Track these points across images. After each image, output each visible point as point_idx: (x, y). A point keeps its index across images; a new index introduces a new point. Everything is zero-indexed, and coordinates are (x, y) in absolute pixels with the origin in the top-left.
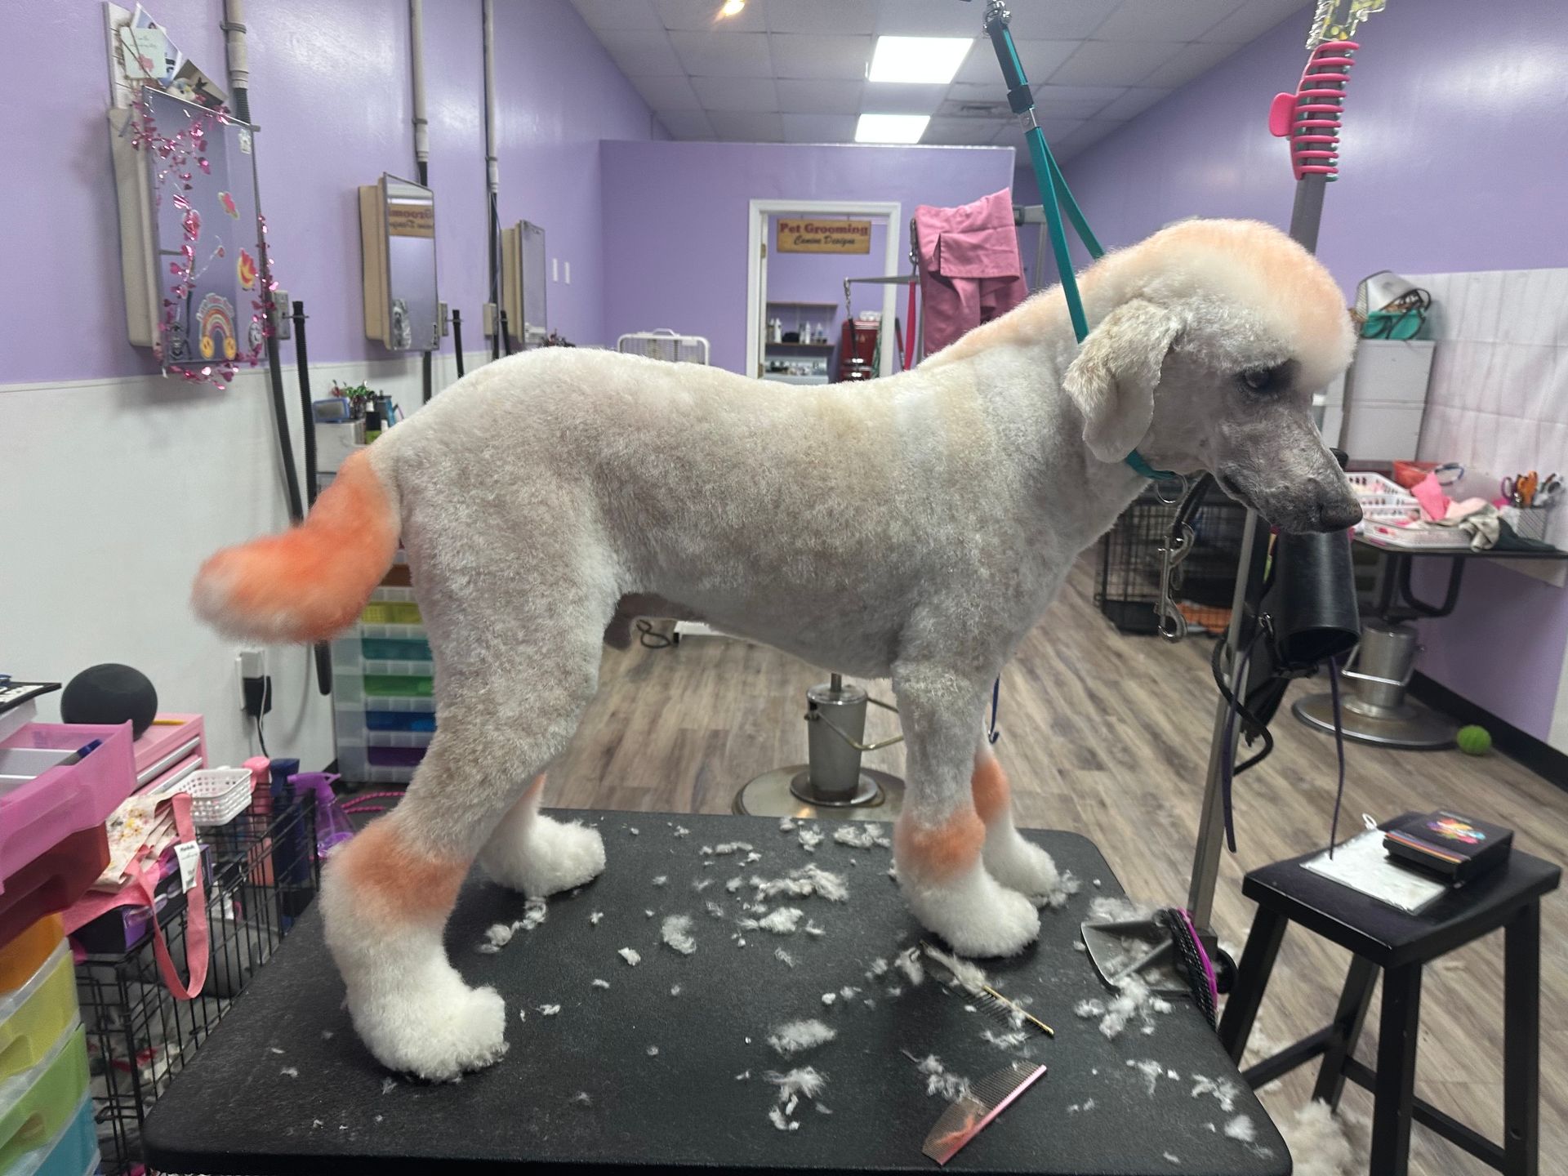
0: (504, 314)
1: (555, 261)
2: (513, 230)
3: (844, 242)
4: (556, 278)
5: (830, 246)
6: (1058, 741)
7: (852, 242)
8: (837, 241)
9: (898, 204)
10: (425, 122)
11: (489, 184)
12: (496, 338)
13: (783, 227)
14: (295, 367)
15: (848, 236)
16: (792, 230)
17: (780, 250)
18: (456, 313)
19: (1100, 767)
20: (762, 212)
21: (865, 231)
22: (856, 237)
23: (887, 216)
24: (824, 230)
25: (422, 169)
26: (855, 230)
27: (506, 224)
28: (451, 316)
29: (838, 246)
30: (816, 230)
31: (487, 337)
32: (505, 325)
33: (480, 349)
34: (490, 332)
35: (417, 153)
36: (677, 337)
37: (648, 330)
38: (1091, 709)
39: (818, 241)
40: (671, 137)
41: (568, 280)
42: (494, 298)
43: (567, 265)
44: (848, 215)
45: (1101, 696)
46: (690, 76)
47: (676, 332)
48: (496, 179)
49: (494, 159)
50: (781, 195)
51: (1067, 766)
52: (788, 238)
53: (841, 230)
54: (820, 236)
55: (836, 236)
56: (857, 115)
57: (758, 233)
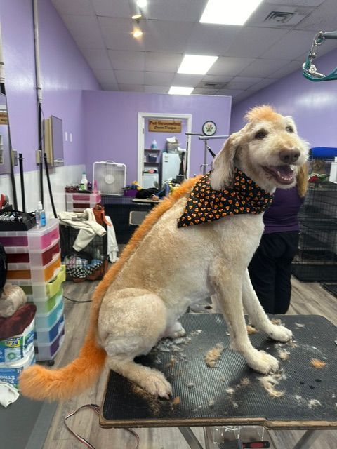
0: (45, 154)
1: (66, 133)
2: (48, 120)
3: (172, 128)
4: (67, 140)
5: (167, 130)
7: (175, 128)
8: (169, 128)
9: (191, 115)
10: (2, 64)
11: (38, 99)
12: (41, 164)
13: (150, 122)
15: (174, 126)
16: (153, 123)
17: (149, 131)
18: (20, 155)
20: (143, 117)
21: (179, 124)
22: (177, 126)
23: (187, 119)
24: (165, 124)
25: (2, 87)
26: (176, 124)
28: (18, 156)
29: (170, 130)
30: (162, 124)
31: (38, 164)
32: (45, 159)
33: (33, 170)
34: (39, 162)
36: (115, 163)
37: (104, 161)
39: (163, 128)
40: (103, 89)
41: (71, 140)
42: (40, 148)
43: (71, 135)
44: (174, 118)
46: (114, 70)
49: (40, 89)
50: (151, 111)
52: (152, 127)
53: (171, 124)
54: (164, 126)
55: (169, 126)
56: (170, 86)
57: (141, 125)
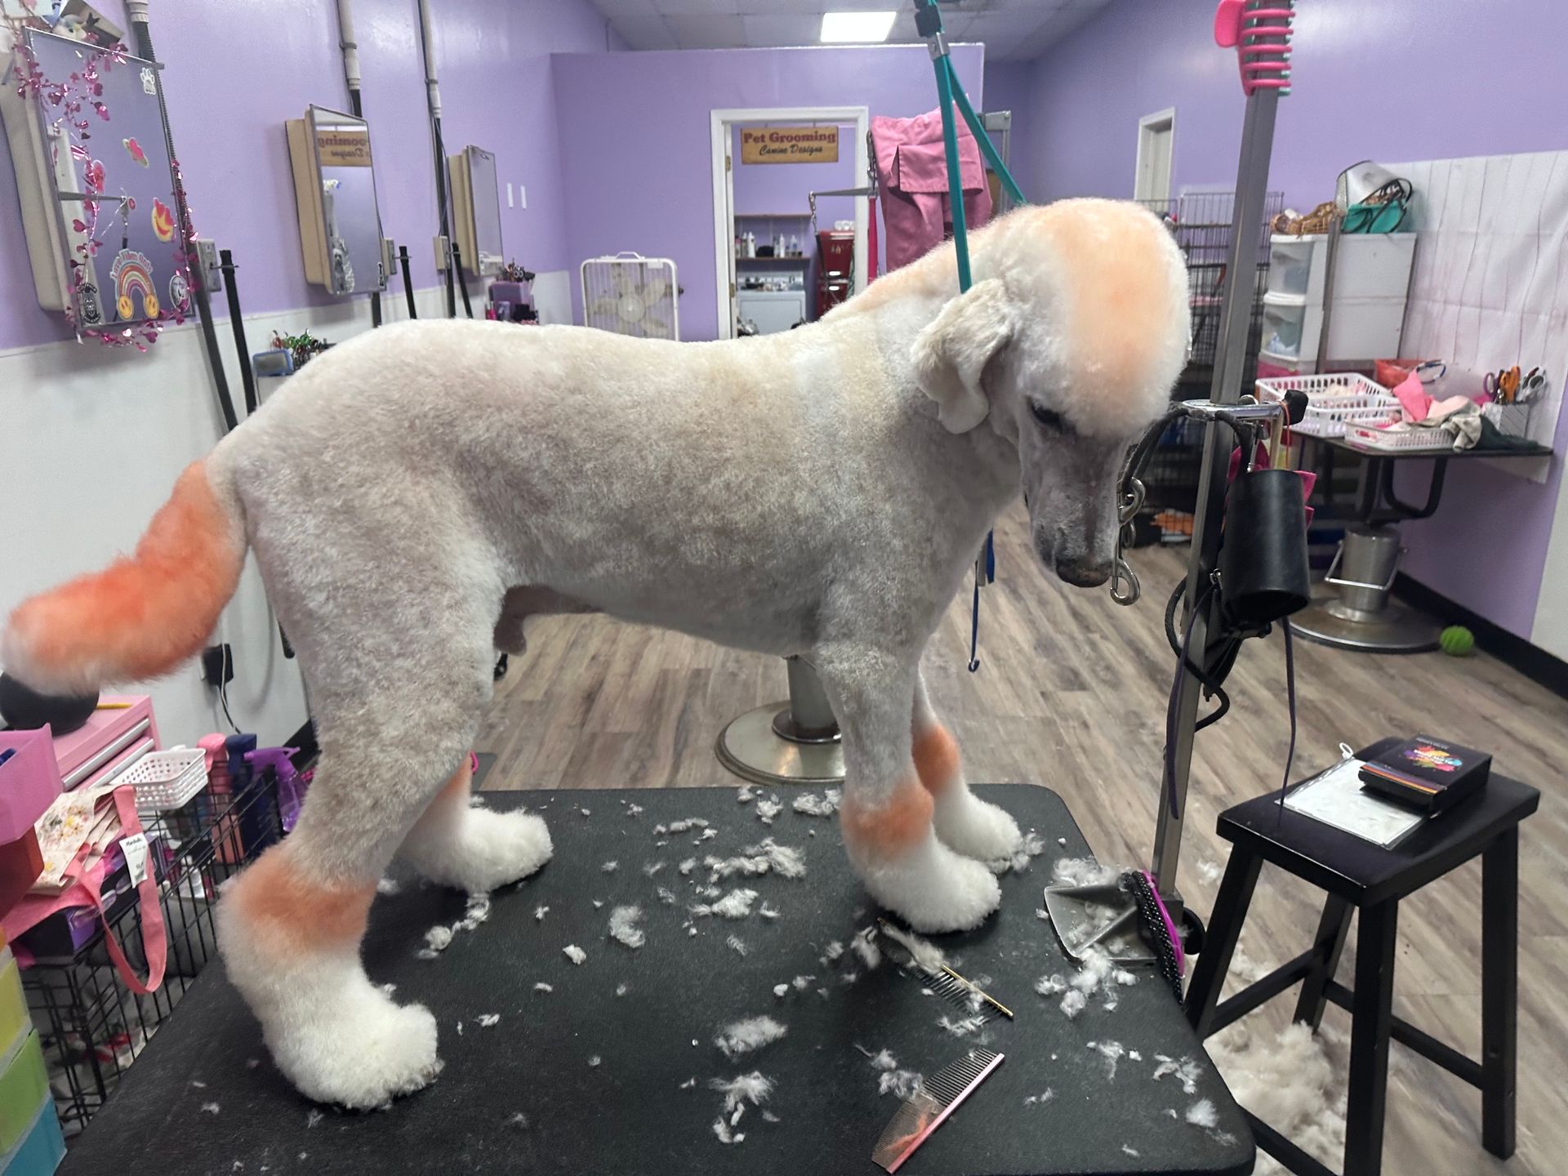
0: (456, 247)
1: (509, 186)
2: (460, 157)
3: (812, 151)
4: (511, 204)
5: (798, 156)
6: (1041, 662)
7: (820, 150)
8: (803, 150)
9: (866, 108)
10: (354, 47)
11: (431, 108)
12: (450, 272)
13: (747, 137)
14: (229, 320)
15: (815, 144)
16: (756, 140)
17: (745, 162)
18: (403, 250)
19: (1083, 687)
20: (724, 123)
21: (833, 138)
22: (824, 144)
23: (855, 120)
24: (790, 138)
25: (355, 96)
26: (822, 137)
27: (451, 152)
28: (398, 253)
29: (806, 155)
30: (782, 139)
31: (440, 272)
32: (457, 257)
33: (433, 285)
34: (442, 266)
35: (348, 81)
36: (642, 259)
37: (612, 255)
38: (1072, 626)
39: (783, 151)
40: (629, 46)
41: (524, 205)
42: (445, 230)
43: (523, 189)
44: (815, 121)
45: (1084, 613)
47: (641, 255)
48: (438, 103)
49: (435, 82)
50: (743, 104)
51: (1050, 687)
52: (753, 148)
53: (807, 138)
54: (786, 145)
55: (803, 144)
56: (820, 14)
57: (721, 145)
